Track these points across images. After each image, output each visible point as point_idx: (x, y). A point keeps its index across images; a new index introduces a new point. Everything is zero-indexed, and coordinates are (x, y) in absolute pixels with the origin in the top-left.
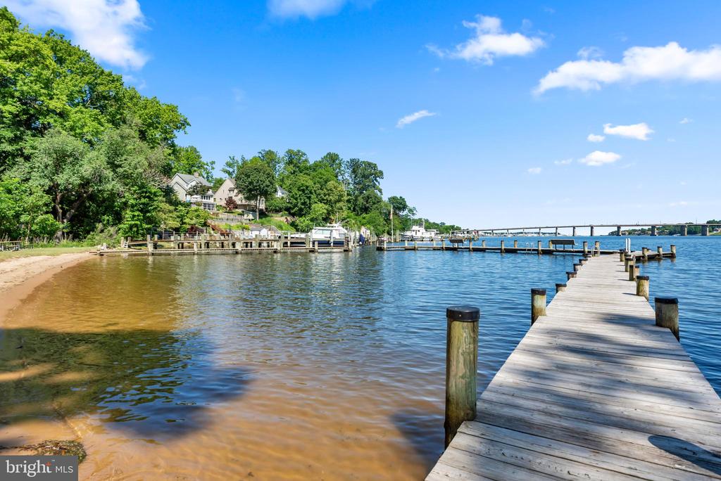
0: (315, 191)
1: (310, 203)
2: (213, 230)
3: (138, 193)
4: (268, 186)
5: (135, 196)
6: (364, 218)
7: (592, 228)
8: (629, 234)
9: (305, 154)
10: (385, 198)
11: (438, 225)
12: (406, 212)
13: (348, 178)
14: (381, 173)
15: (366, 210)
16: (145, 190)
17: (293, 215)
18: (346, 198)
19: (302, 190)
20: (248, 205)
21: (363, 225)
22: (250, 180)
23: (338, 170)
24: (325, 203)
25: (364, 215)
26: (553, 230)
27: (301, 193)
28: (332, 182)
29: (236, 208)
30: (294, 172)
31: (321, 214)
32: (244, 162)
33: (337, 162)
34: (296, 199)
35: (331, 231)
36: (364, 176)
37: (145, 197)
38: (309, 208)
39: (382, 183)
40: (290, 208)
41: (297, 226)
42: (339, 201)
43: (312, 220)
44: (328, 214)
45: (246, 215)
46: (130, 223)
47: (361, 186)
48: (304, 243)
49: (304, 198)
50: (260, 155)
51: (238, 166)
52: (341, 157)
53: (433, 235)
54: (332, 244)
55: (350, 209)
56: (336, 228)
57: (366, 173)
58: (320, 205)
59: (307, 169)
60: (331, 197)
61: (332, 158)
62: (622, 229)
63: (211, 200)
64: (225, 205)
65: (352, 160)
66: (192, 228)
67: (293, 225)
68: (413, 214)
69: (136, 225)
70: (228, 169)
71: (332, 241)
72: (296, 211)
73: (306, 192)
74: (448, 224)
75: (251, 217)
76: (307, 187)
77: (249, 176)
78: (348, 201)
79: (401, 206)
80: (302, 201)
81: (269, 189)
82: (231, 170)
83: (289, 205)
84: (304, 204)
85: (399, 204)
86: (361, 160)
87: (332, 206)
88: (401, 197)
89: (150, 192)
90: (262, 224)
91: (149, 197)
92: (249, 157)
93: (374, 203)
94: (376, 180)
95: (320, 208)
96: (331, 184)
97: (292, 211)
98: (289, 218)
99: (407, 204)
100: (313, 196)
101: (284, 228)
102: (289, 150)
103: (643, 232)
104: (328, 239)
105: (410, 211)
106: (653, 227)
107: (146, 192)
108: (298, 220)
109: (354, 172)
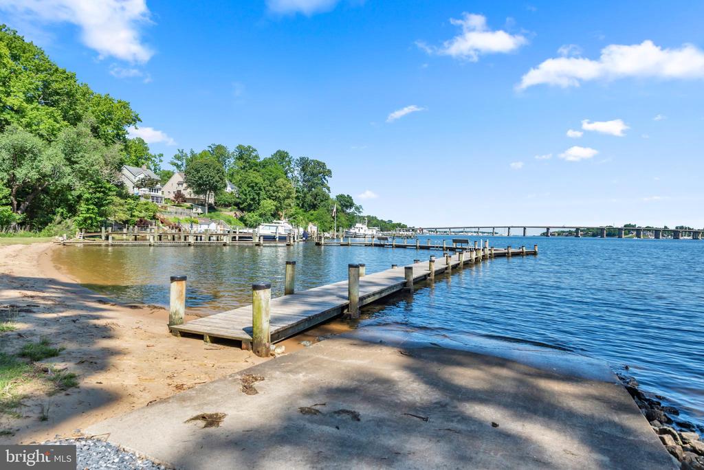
0: (264, 188)
1: (259, 200)
2: (162, 223)
3: (93, 188)
4: (217, 182)
5: (91, 191)
6: (312, 215)
7: (525, 228)
8: (559, 235)
9: (255, 150)
10: (333, 196)
11: (385, 222)
12: (353, 210)
13: (298, 175)
14: (330, 171)
15: (314, 207)
16: (100, 185)
17: (242, 210)
18: (294, 195)
19: (252, 186)
20: (197, 199)
21: (310, 221)
22: (199, 175)
23: (287, 167)
24: (273, 200)
25: (312, 212)
26: (491, 230)
27: (250, 189)
28: (281, 180)
29: (185, 201)
30: (245, 167)
31: (270, 210)
32: (194, 156)
33: (287, 159)
34: (245, 195)
35: (277, 227)
36: (312, 174)
37: (100, 192)
38: (258, 204)
39: (330, 182)
40: (240, 203)
41: (246, 220)
42: (288, 198)
43: (261, 215)
44: (277, 209)
45: (194, 210)
46: (85, 215)
47: (310, 183)
48: (251, 238)
49: (253, 195)
50: (210, 149)
51: (187, 160)
52: (290, 155)
53: (374, 232)
54: (277, 239)
55: (298, 205)
56: (282, 225)
57: (315, 171)
58: (270, 201)
59: (256, 165)
60: (279, 194)
61: (282, 156)
62: (551, 230)
63: (160, 194)
64: (173, 199)
65: (302, 159)
66: (141, 221)
67: (242, 219)
68: (360, 212)
69: (91, 218)
70: (176, 161)
71: (277, 236)
72: (245, 206)
73: (255, 188)
74: (395, 222)
75: (200, 211)
76: (256, 184)
77: (198, 171)
78: (297, 198)
79: (348, 204)
80: (251, 197)
81: (219, 185)
82: (180, 163)
83: (238, 200)
84: (253, 199)
85: (346, 202)
86: (310, 159)
87: (280, 203)
88: (348, 196)
89: (105, 188)
90: (211, 218)
91: (104, 192)
92: (198, 151)
93: (322, 201)
94: (324, 178)
95: (268, 205)
96: (280, 181)
97: (241, 207)
98: (238, 213)
99: (354, 202)
100: (263, 193)
101: (233, 222)
102: (240, 146)
103: (570, 233)
104: (273, 235)
105: (357, 209)
106: (578, 229)
107: (101, 187)
108: (247, 215)
109: (303, 169)
